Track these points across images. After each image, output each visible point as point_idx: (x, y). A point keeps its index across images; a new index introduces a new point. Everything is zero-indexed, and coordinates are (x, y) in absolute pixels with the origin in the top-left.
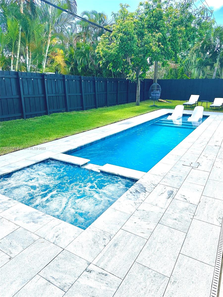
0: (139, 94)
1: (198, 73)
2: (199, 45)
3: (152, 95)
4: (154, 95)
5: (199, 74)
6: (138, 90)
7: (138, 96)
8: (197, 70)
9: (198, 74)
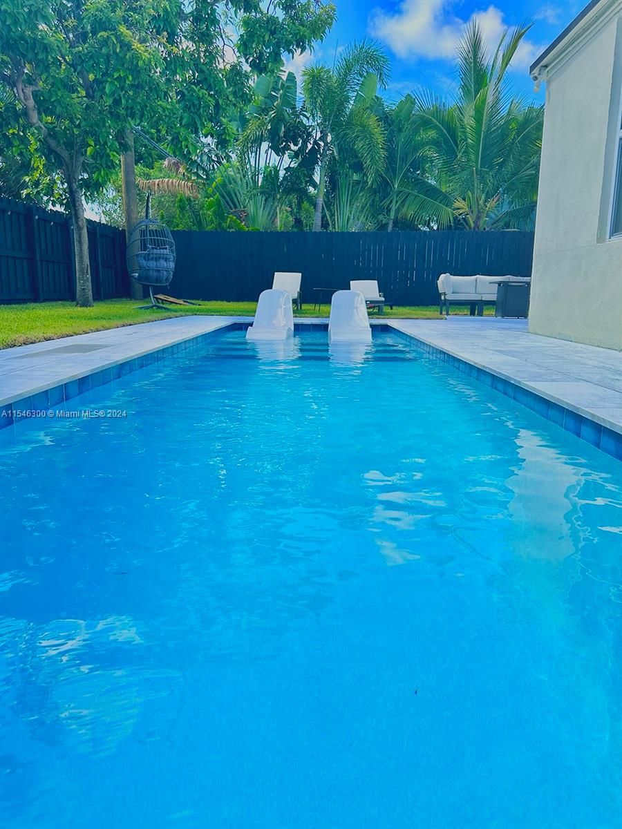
0: (87, 261)
1: (269, 214)
2: (263, 124)
3: (144, 262)
4: (152, 264)
5: (272, 220)
6: (80, 242)
7: (82, 270)
8: (265, 204)
9: (267, 218)
